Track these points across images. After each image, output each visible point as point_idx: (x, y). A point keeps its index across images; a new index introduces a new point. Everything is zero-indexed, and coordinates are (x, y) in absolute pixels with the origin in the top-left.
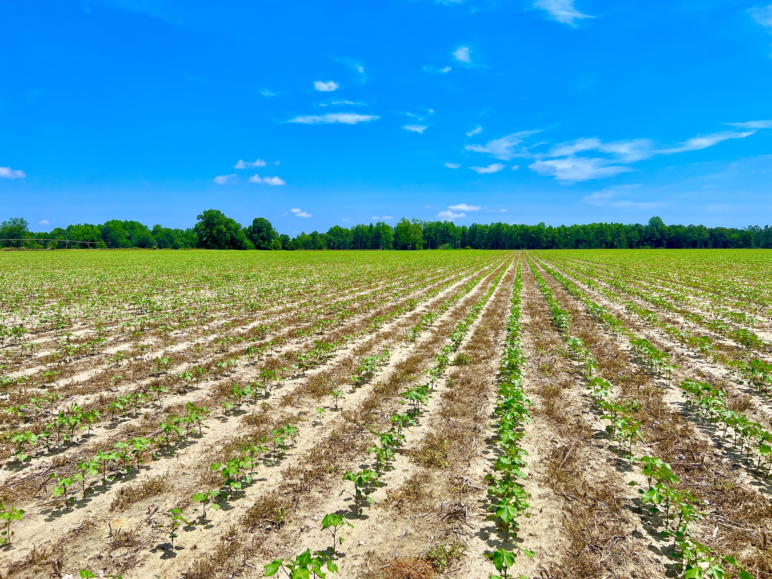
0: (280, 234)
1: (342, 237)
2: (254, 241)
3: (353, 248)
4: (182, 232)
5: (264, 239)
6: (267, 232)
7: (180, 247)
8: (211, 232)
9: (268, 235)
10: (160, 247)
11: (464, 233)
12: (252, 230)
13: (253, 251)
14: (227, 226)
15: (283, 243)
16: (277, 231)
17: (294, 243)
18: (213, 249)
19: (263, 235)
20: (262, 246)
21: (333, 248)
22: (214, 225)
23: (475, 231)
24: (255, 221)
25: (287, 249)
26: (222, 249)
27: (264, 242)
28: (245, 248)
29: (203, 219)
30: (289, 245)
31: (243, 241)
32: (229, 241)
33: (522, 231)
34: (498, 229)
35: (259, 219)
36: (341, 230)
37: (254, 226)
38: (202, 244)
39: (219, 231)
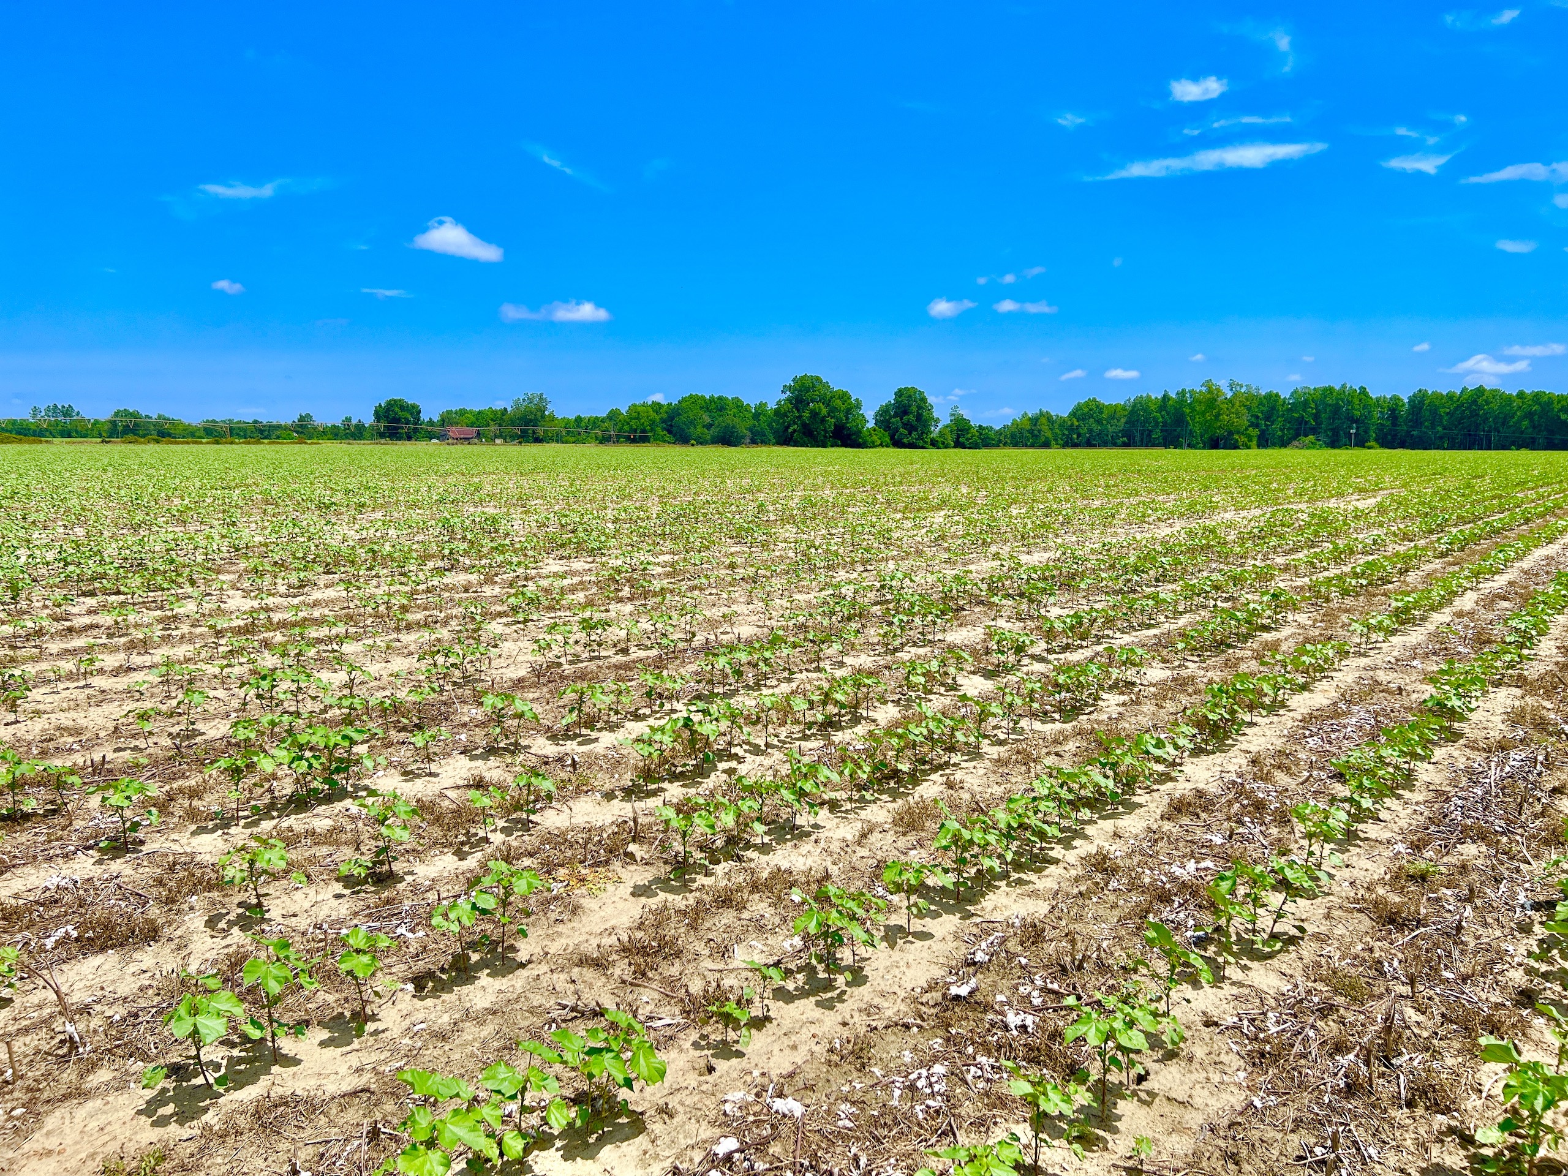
1: (1099, 422)
2: (892, 432)
3: (1125, 445)
6: (918, 414)
8: (801, 416)
9: (918, 420)
10: (754, 442)
11: (1393, 411)
12: (892, 410)
14: (832, 404)
15: (956, 435)
19: (909, 421)
20: (905, 441)
21: (1075, 445)
22: (808, 403)
23: (1421, 408)
24: (899, 393)
25: (963, 447)
27: (910, 434)
29: (790, 392)
30: (968, 439)
32: (833, 432)
33: (1536, 407)
34: (1475, 402)
35: (908, 389)
36: (1100, 408)
37: (897, 404)
38: (785, 439)
39: (814, 414)
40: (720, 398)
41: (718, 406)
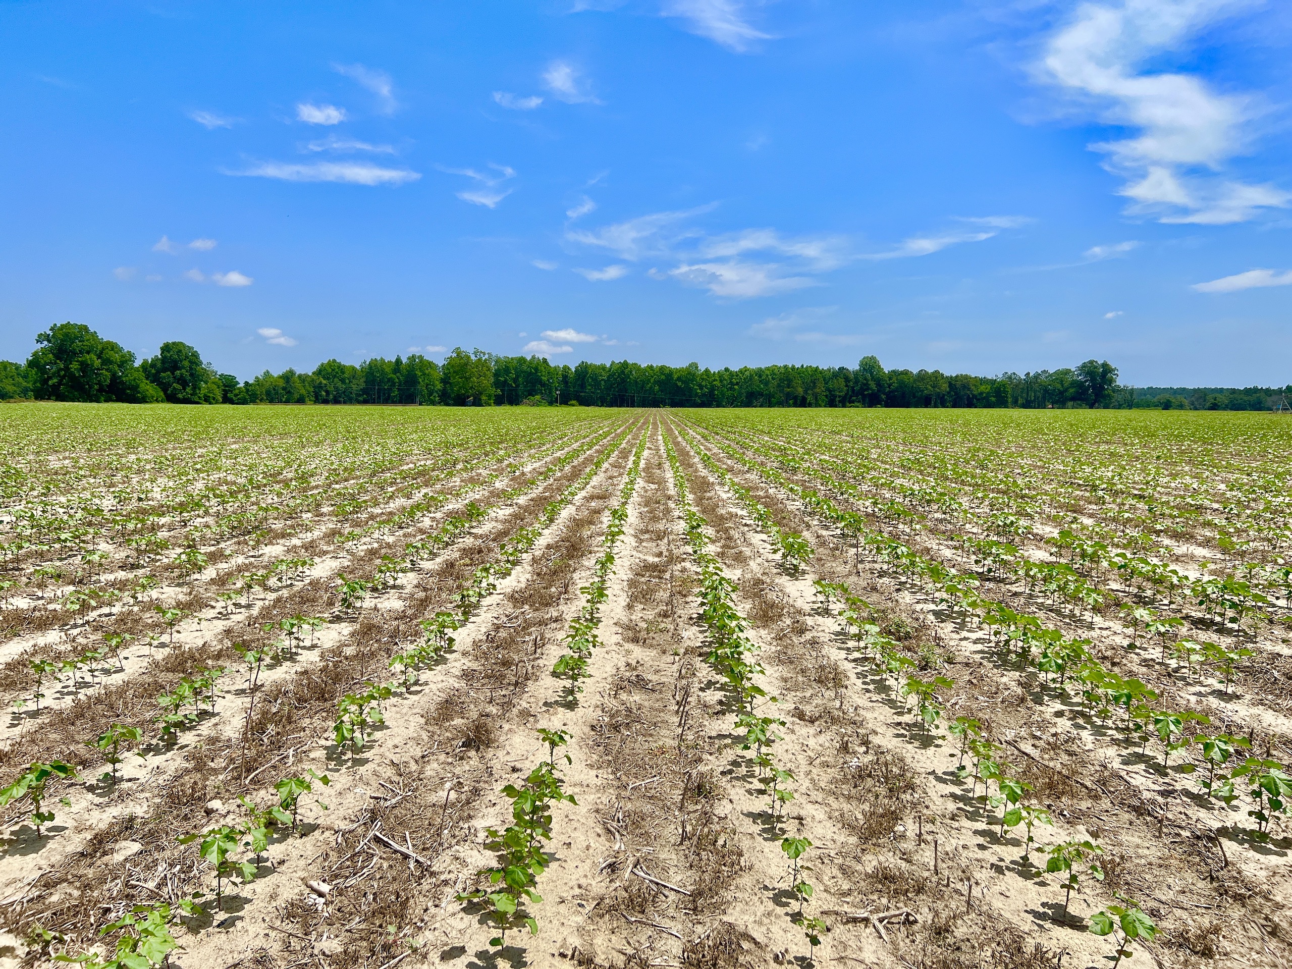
0: (219, 373)
1: (343, 381)
2: (164, 387)
3: (365, 402)
4: (17, 369)
5: (183, 382)
6: (191, 368)
7: (12, 397)
8: (67, 369)
9: (192, 375)
11: (565, 377)
12: (159, 365)
13: (161, 405)
14: (103, 356)
15: (224, 390)
16: (214, 367)
17: (247, 390)
18: (73, 401)
19: (182, 375)
20: (180, 396)
21: (326, 402)
22: (75, 354)
23: (585, 376)
24: (166, 348)
25: (232, 402)
26: (91, 401)
27: (184, 389)
28: (143, 400)
29: (49, 341)
30: (236, 395)
31: (138, 386)
32: (107, 386)
33: (663, 377)
34: (623, 372)
35: (174, 343)
36: (342, 369)
37: (164, 360)
38: (49, 392)
39: (84, 366)
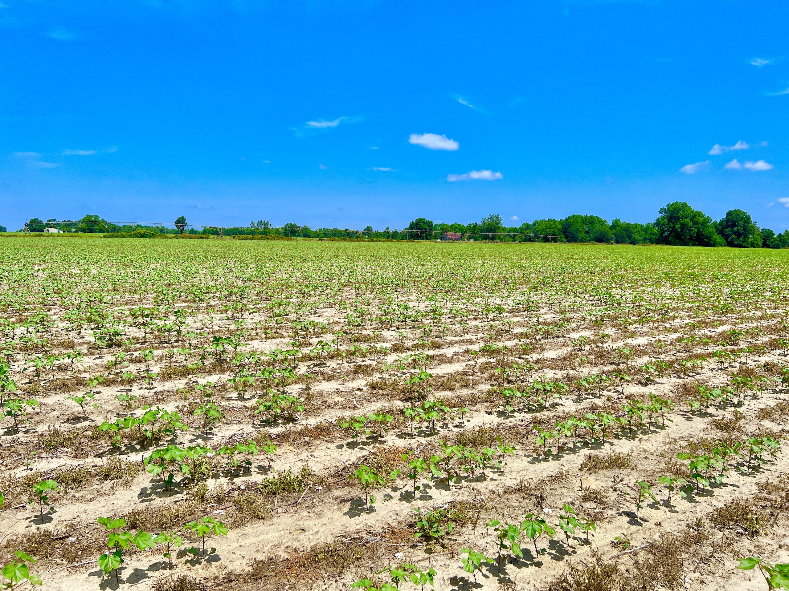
0: (761, 228)
2: (726, 237)
4: (641, 227)
5: (739, 234)
6: (744, 226)
7: (638, 243)
8: (674, 227)
9: (744, 230)
10: (617, 242)
12: (724, 223)
13: (724, 248)
14: (694, 219)
15: (764, 239)
16: (758, 225)
17: (780, 239)
18: (675, 245)
19: (738, 230)
20: (736, 243)
22: (679, 219)
24: (729, 214)
25: (769, 247)
26: (685, 245)
27: (739, 238)
28: (714, 245)
29: (666, 212)
30: (772, 242)
31: (711, 237)
32: (695, 237)
35: (734, 211)
37: (727, 221)
38: (662, 240)
39: (683, 226)
40: (590, 217)
41: (591, 221)
